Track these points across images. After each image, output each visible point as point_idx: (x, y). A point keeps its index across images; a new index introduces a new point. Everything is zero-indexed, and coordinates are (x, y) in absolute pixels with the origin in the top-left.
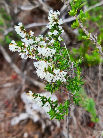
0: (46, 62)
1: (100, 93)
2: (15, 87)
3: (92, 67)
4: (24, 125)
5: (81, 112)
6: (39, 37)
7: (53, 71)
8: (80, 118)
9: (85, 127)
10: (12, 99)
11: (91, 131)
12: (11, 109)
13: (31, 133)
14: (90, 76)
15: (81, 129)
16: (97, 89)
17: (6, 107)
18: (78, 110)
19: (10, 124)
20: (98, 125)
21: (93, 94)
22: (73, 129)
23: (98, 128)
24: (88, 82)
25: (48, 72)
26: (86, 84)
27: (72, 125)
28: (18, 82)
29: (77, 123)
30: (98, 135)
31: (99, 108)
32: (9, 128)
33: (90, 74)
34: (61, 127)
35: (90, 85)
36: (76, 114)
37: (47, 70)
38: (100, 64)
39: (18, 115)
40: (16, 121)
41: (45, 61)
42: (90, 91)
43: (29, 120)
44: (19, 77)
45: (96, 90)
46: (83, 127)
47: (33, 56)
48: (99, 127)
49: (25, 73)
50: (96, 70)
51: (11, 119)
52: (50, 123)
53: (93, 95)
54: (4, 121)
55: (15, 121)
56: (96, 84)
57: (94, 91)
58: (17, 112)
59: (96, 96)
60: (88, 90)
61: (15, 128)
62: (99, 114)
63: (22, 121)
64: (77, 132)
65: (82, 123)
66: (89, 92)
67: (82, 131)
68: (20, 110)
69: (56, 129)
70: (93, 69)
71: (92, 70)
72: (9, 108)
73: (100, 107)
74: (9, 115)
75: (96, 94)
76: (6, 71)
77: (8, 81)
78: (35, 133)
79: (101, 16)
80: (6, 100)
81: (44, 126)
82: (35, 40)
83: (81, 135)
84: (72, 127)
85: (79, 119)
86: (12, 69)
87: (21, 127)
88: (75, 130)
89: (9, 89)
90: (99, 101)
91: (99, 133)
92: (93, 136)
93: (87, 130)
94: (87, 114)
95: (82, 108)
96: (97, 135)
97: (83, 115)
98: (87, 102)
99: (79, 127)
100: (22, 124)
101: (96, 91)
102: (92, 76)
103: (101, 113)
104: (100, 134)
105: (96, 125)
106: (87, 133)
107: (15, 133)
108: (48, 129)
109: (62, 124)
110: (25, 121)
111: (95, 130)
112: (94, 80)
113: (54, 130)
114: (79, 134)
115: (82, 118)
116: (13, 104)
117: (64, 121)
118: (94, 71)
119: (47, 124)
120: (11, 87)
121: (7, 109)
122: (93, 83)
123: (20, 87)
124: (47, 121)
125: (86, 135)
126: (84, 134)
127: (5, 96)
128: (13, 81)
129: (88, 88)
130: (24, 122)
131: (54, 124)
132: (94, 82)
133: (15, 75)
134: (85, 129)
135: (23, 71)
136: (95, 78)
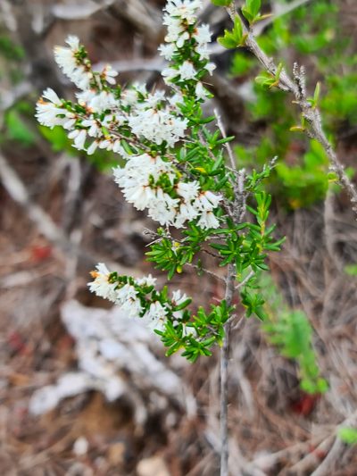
0: (153, 160)
1: (332, 298)
2: (44, 287)
3: (305, 209)
4: (73, 414)
5: (267, 362)
6: (134, 89)
7: (175, 187)
8: (264, 383)
9: (281, 413)
10: (33, 326)
11: (303, 428)
12: (30, 360)
13: (99, 439)
14: (297, 243)
15: (267, 420)
16: (321, 285)
17: (14, 354)
18: (257, 357)
19: (26, 412)
20: (328, 406)
21: (309, 301)
22: (241, 422)
23: (327, 416)
24: (291, 263)
25: (160, 191)
26: (284, 269)
27: (237, 408)
28: (53, 269)
29: (256, 400)
30: (326, 438)
31: (330, 348)
32: (24, 423)
33: (297, 234)
34: (201, 417)
35: (299, 271)
36: (251, 370)
37: (155, 182)
38: (329, 195)
39: (53, 382)
40: (46, 400)
41: (151, 155)
42: (297, 293)
43: (92, 394)
44: (57, 252)
45: (319, 287)
46: (276, 413)
47: (113, 141)
48: (329, 412)
49: (77, 236)
50: (318, 220)
51: (28, 393)
52: (161, 403)
53: (308, 305)
54: (5, 401)
55: (43, 399)
56: (319, 270)
57: (313, 293)
58: (52, 370)
59: (318, 308)
60: (292, 290)
61: (44, 423)
62: (330, 369)
63: (67, 399)
64: (255, 431)
65: (272, 401)
66: (293, 295)
67: (270, 428)
68: (60, 363)
69: (185, 423)
70: (307, 218)
71: (304, 222)
72: (23, 358)
73: (334, 343)
74: (23, 382)
75: (318, 300)
76: (11, 233)
77: (19, 268)
78: (111, 440)
79: (329, 36)
80: (11, 331)
81: (141, 415)
82: (119, 97)
83: (267, 440)
84: (238, 413)
85: (262, 388)
86: (30, 226)
87: (64, 421)
88: (247, 424)
89: (21, 294)
90: (330, 325)
91: (330, 431)
92: (308, 441)
93: (290, 423)
94: (289, 369)
95: (270, 350)
96: (322, 441)
97: (276, 374)
98: (284, 322)
99: (263, 415)
100: (68, 409)
101: (319, 290)
102: (306, 241)
103: (337, 366)
104: (333, 435)
105: (321, 405)
106: (291, 435)
107: (43, 442)
108: (155, 422)
109: (202, 404)
110: (79, 400)
111: (317, 423)
112: (310, 253)
113: (176, 427)
114: (263, 438)
115: (273, 383)
116: (38, 345)
117: (210, 396)
118: (311, 223)
119: (153, 407)
120: (29, 287)
121: (15, 360)
122: (308, 265)
123: (61, 285)
124: (153, 396)
125: (287, 441)
126: (280, 436)
127: (10, 318)
128: (36, 267)
129: (290, 283)
130: (75, 403)
131: (175, 407)
132: (313, 262)
133: (42, 245)
134: (283, 422)
135: (69, 230)
136: (314, 248)
